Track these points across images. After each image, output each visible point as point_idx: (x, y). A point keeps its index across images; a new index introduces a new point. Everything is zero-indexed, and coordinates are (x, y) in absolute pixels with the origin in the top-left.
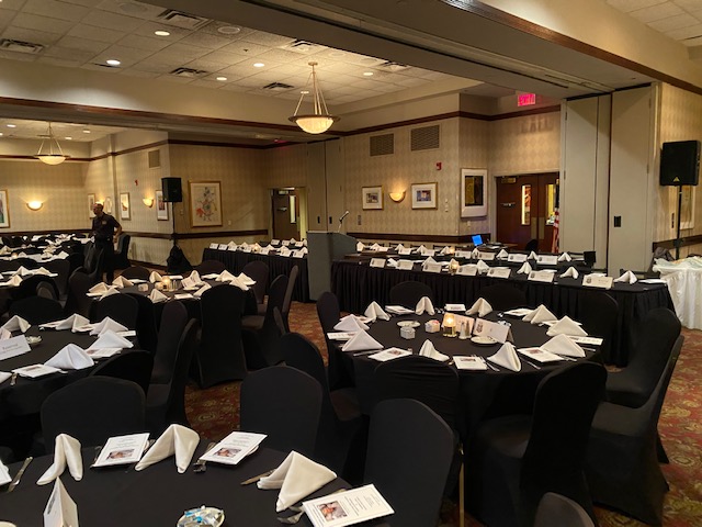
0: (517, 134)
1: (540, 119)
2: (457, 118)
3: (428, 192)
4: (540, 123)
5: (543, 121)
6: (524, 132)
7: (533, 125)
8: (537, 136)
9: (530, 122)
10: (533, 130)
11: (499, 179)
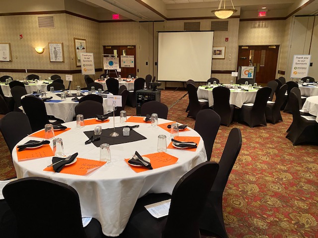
0: (252, 28)
1: (263, 22)
3: (220, 51)
4: (262, 25)
5: (264, 24)
6: (255, 27)
7: (259, 25)
8: (260, 30)
9: (258, 24)
10: (259, 26)
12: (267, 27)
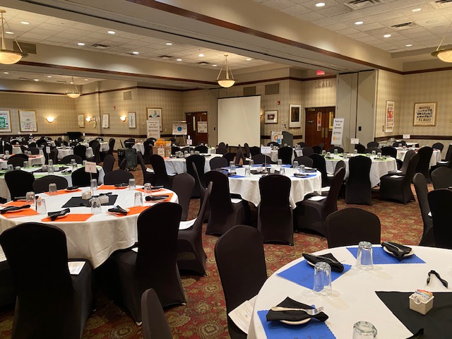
1: (327, 81)
2: (288, 80)
4: (326, 84)
6: (319, 87)
8: (325, 89)
9: (322, 83)
10: (323, 86)
11: (306, 109)
12: (332, 86)
